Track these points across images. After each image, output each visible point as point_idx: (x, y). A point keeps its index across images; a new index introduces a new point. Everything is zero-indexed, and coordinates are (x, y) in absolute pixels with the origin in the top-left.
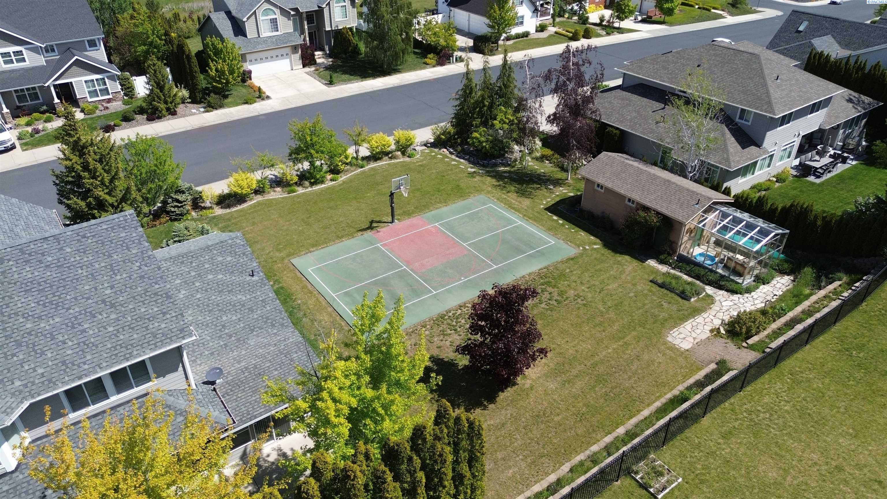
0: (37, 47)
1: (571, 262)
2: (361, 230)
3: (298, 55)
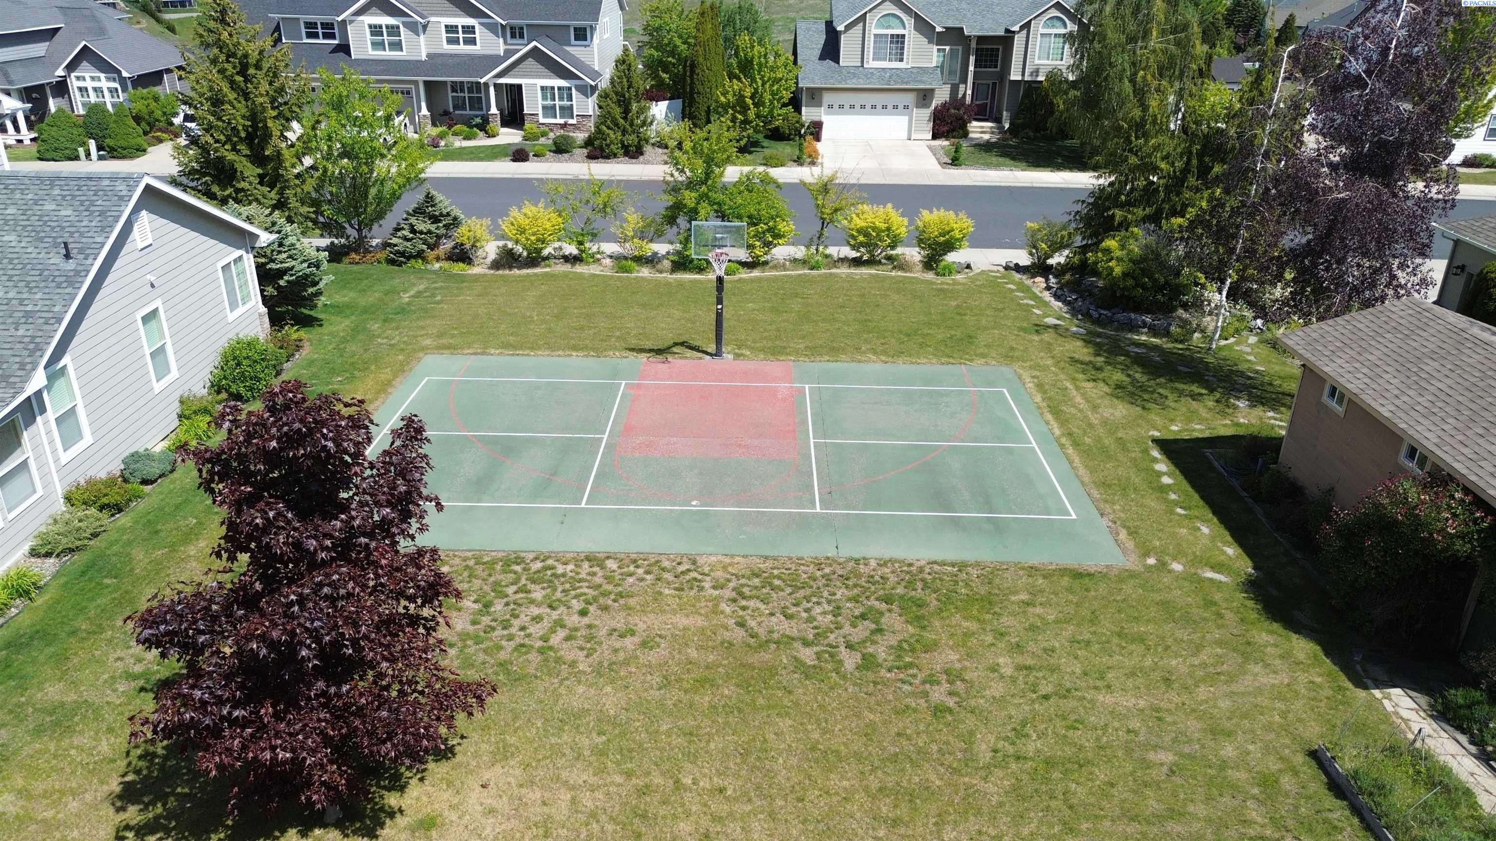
0: (496, 24)
3: (927, 113)
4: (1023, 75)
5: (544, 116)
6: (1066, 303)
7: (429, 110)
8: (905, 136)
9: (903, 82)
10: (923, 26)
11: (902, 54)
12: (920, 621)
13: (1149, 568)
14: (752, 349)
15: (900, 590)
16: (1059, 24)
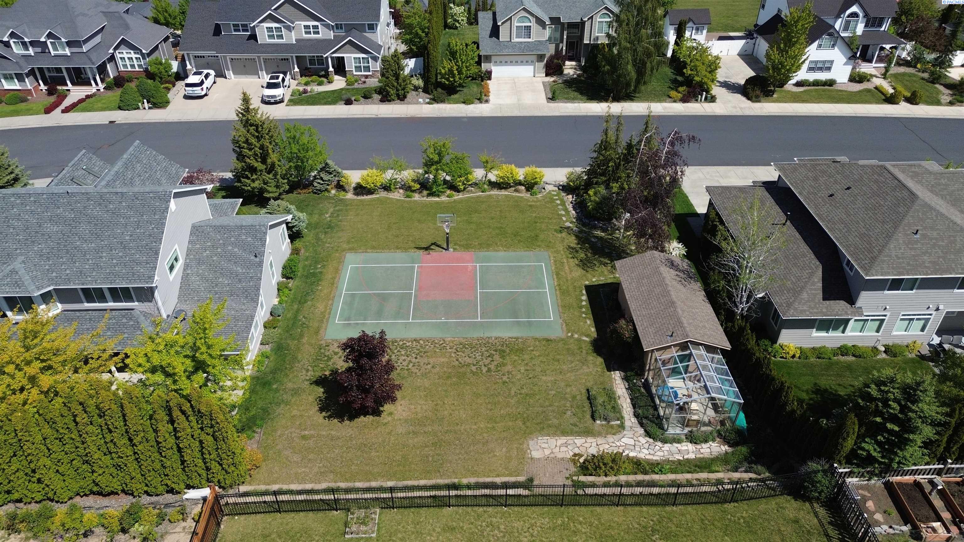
1: (544, 343)
2: (417, 248)
3: (542, 64)
4: (590, 40)
5: (356, 71)
6: (576, 212)
7: (298, 69)
9: (530, 51)
10: (539, 22)
11: (530, 35)
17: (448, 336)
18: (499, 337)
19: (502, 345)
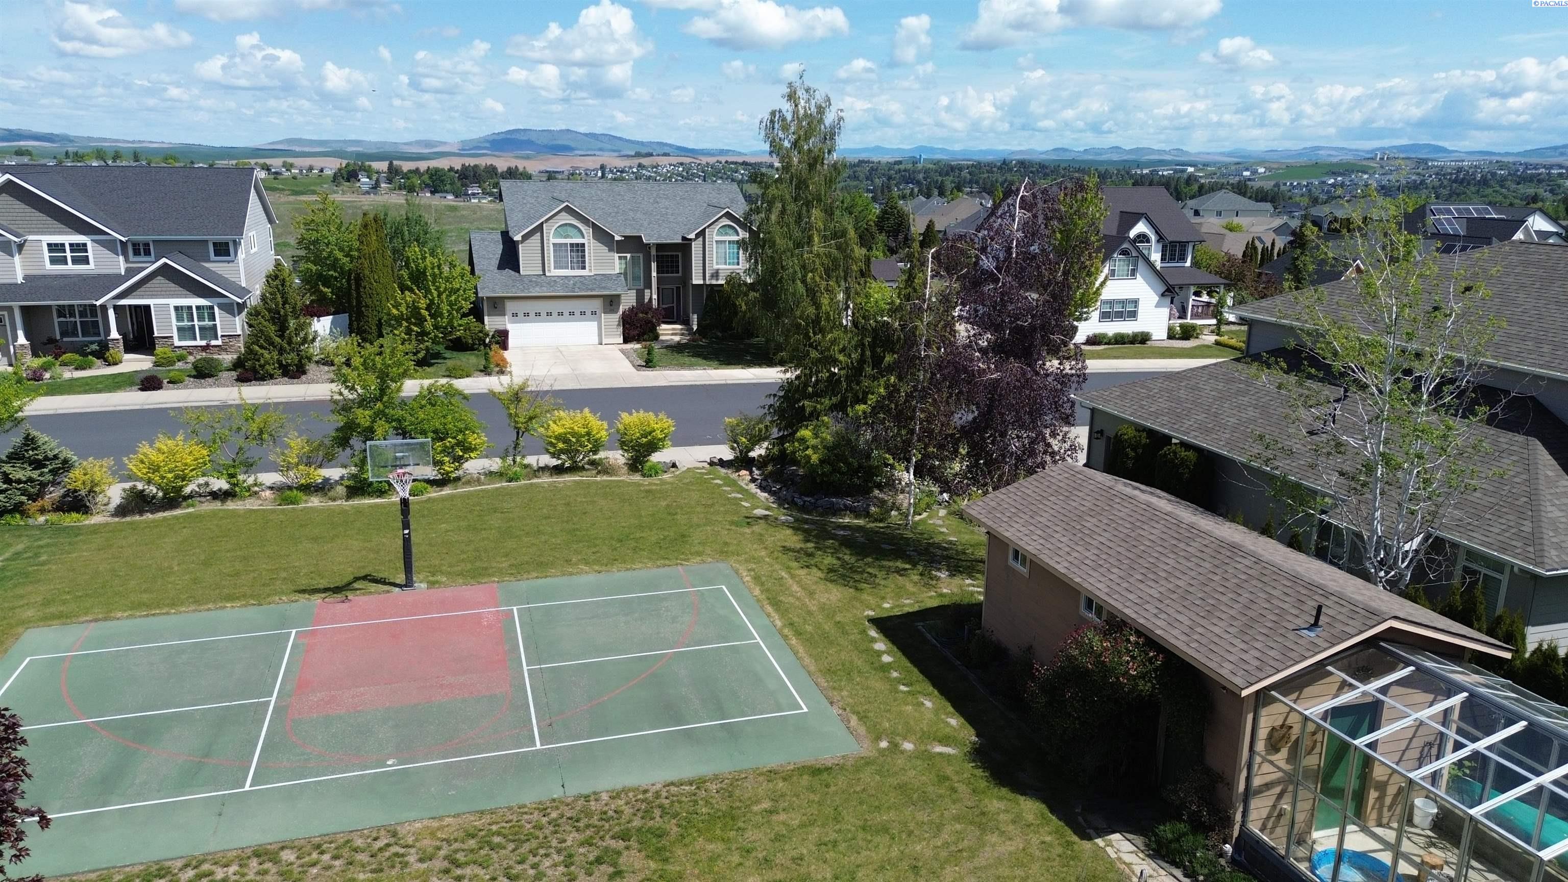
0: (115, 240)
2: (303, 591)
3: (615, 318)
4: (704, 279)
5: (180, 340)
6: (770, 492)
7: (27, 339)
8: (596, 341)
9: (588, 290)
10: (602, 235)
11: (584, 262)
12: (661, 854)
13: (882, 752)
14: (448, 574)
15: (637, 823)
16: (731, 231)
17: (413, 815)
18: (626, 791)
19: (647, 814)
